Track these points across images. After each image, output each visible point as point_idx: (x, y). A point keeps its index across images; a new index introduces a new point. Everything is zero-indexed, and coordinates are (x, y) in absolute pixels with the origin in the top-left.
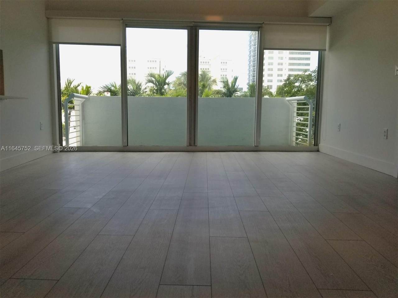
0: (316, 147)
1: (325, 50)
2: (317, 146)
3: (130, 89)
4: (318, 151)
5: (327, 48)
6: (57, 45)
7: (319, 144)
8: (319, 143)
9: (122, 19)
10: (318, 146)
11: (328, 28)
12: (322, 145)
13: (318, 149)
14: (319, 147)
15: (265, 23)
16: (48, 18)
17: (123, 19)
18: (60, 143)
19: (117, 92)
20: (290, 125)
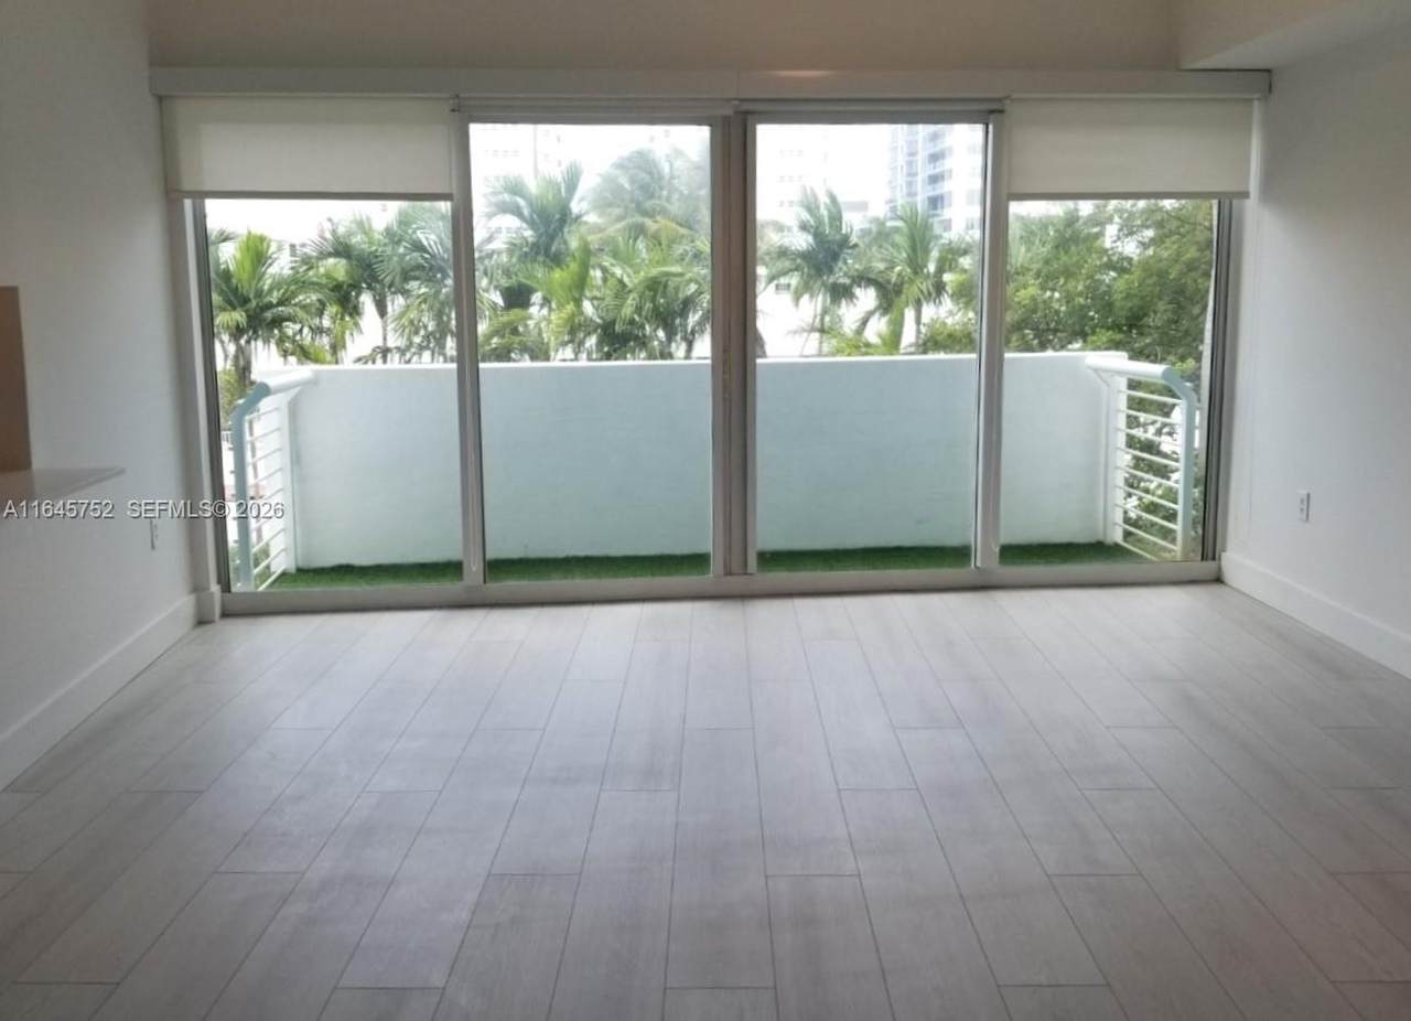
0: (1210, 565)
1: (1246, 195)
2: (1214, 558)
3: (425, 243)
4: (1218, 580)
5: (1253, 186)
6: (198, 201)
7: (1223, 554)
8: (1224, 551)
9: (458, 96)
10: (1217, 562)
11: (1257, 110)
12: (1236, 559)
13: (1220, 568)
14: (1224, 563)
15: (1015, 96)
16: (160, 99)
17: (462, 95)
18: (219, 582)
19: (376, 257)
20: (1102, 460)
